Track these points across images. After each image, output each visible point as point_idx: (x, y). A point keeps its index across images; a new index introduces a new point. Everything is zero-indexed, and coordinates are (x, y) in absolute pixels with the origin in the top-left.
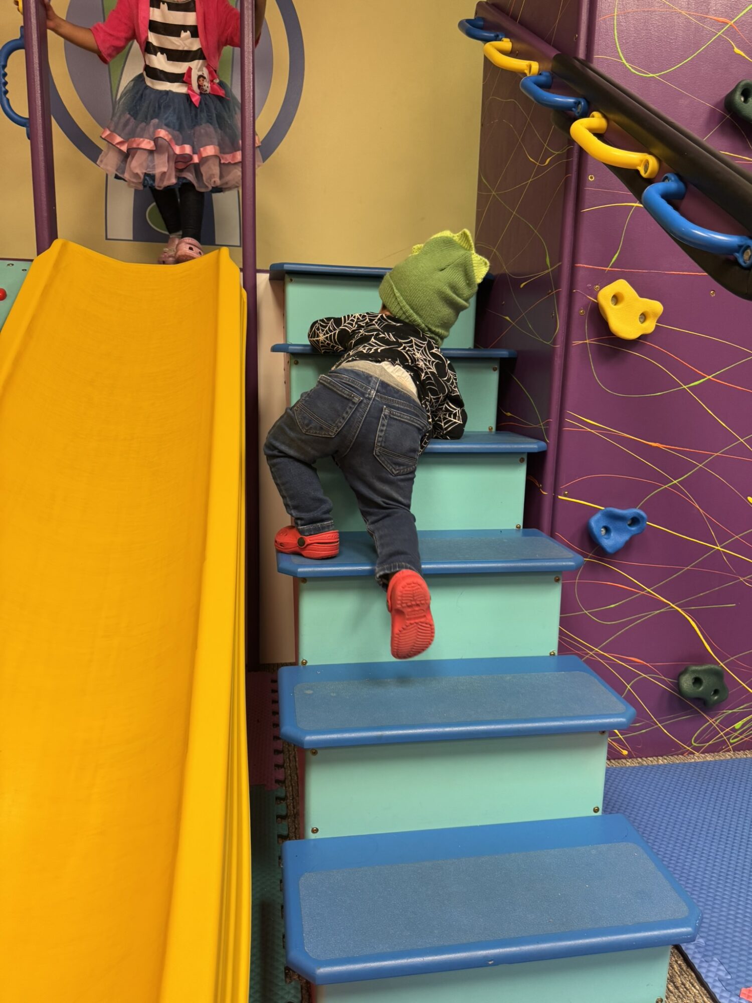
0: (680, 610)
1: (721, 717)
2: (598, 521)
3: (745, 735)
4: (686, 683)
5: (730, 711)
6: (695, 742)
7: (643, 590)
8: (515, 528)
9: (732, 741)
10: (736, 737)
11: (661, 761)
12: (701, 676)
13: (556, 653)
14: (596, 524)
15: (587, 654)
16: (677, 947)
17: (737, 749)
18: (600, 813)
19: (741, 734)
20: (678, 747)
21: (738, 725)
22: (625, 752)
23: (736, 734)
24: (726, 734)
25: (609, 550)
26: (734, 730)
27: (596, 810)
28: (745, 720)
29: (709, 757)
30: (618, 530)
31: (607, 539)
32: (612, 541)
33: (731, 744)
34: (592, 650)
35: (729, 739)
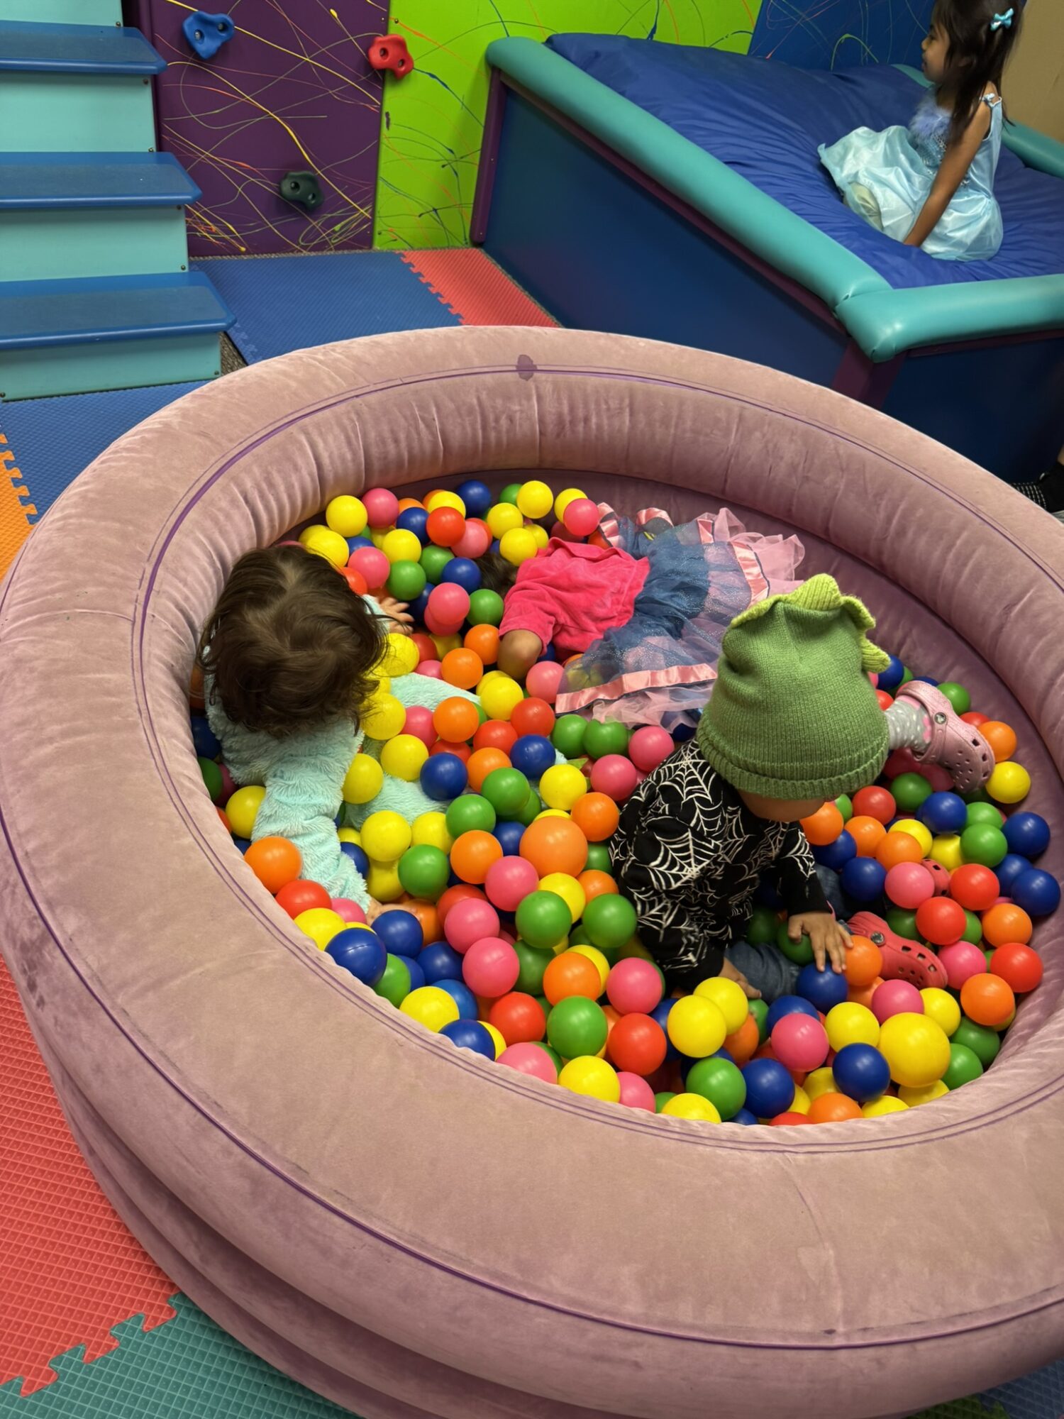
0: (278, 118)
1: (322, 220)
2: (190, 25)
3: (343, 236)
4: (287, 187)
5: (329, 215)
6: (302, 241)
7: (244, 97)
8: (115, 25)
9: (333, 242)
10: (337, 238)
11: (273, 256)
12: (298, 181)
13: (155, 150)
14: (189, 26)
15: (200, 157)
16: (226, 334)
17: (338, 248)
18: (186, 270)
19: (340, 235)
20: (289, 246)
21: (337, 228)
22: (243, 249)
23: (336, 235)
24: (328, 235)
25: (203, 55)
26: (334, 232)
27: (183, 269)
28: (343, 223)
29: (313, 254)
30: (212, 36)
31: (200, 44)
32: (206, 46)
33: (333, 244)
34: (203, 154)
35: (330, 239)
